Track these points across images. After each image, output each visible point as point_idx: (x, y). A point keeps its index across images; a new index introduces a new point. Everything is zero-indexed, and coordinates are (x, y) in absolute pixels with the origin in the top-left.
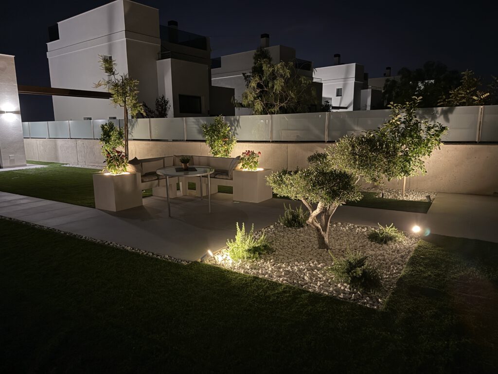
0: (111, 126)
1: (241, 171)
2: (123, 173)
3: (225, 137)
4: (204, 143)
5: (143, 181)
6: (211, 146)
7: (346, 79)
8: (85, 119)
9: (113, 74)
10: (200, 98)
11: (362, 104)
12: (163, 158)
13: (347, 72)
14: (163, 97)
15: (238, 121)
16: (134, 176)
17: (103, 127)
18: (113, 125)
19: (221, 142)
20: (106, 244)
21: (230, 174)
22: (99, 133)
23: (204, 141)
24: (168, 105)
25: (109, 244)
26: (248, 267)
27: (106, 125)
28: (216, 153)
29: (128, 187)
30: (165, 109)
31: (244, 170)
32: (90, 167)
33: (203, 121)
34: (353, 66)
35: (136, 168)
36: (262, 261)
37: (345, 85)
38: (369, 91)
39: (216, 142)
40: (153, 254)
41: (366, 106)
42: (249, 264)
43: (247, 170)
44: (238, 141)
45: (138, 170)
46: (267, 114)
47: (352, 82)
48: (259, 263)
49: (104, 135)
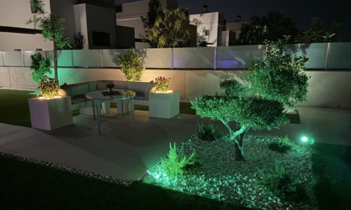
0: (40, 57)
1: (155, 94)
2: (56, 97)
3: (136, 65)
4: (119, 70)
5: (72, 103)
6: (125, 72)
7: (212, 23)
8: (15, 50)
9: (43, 12)
10: (108, 34)
11: (223, 42)
12: (88, 83)
13: (213, 18)
14: (80, 33)
15: (145, 53)
16: (65, 99)
17: (32, 57)
18: (41, 56)
19: (133, 69)
20: (47, 165)
21: (146, 96)
22: (29, 62)
23: (120, 68)
24: (84, 39)
25: (50, 165)
26: (185, 184)
27: (35, 55)
28: (130, 78)
29: (61, 109)
30: (82, 43)
31: (157, 92)
32: (22, 89)
33: (116, 52)
34: (217, 14)
35: (67, 92)
36: (195, 176)
37: (211, 28)
38: (228, 32)
39: (130, 69)
40: (94, 175)
41: (225, 43)
42: (185, 181)
43: (160, 92)
44: (147, 69)
45: (68, 94)
46: (168, 47)
47: (216, 25)
48: (192, 179)
49: (34, 63)
